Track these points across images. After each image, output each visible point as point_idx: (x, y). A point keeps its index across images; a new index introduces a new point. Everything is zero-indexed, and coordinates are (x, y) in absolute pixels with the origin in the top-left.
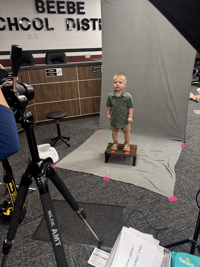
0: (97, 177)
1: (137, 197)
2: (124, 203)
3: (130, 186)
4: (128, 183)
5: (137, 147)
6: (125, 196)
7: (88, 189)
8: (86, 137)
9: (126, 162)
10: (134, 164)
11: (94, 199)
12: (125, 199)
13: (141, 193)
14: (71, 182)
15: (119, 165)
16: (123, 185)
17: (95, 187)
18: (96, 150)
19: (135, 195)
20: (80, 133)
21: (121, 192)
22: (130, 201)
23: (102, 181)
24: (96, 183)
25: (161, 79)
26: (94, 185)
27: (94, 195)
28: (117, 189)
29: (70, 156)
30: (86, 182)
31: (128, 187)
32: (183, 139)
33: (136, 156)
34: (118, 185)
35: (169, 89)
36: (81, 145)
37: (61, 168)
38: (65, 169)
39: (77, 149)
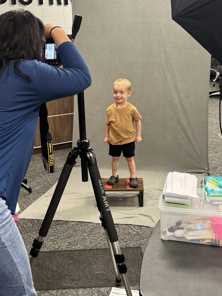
0: (90, 224)
2: (137, 245)
3: (141, 228)
6: (137, 238)
7: (82, 237)
8: (53, 178)
9: (129, 203)
10: (141, 204)
11: (94, 246)
12: (137, 241)
14: (52, 233)
15: (119, 208)
16: (130, 228)
17: (91, 234)
18: (77, 193)
20: (41, 175)
21: (131, 235)
22: (145, 243)
23: (100, 227)
24: (92, 230)
25: (167, 83)
26: (88, 232)
27: (92, 242)
28: (124, 233)
29: (36, 204)
30: (76, 231)
31: (139, 229)
32: (206, 170)
33: (143, 190)
34: (125, 229)
35: (179, 96)
36: (49, 189)
37: (30, 219)
38: (36, 220)
39: (44, 195)
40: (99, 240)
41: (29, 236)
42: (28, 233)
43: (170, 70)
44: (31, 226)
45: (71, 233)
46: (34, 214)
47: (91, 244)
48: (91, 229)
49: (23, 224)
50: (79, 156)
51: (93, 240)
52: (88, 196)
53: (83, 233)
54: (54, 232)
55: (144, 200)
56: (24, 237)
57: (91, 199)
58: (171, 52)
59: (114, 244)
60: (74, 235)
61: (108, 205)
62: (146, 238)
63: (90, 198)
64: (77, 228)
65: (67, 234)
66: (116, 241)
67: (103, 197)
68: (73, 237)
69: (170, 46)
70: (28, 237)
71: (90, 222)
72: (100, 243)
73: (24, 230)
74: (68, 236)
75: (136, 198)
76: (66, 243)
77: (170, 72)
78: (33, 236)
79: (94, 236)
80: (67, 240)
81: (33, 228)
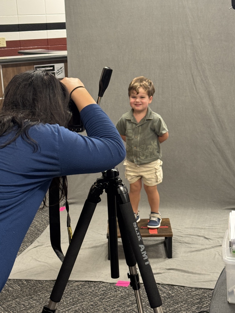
0: (102, 284)
1: (191, 301)
2: (170, 312)
3: (174, 289)
4: (168, 285)
5: (169, 221)
6: (169, 302)
7: (92, 303)
8: (42, 221)
10: (169, 255)
12: (170, 306)
13: (197, 294)
17: (104, 299)
19: (187, 299)
22: (180, 309)
23: (115, 288)
24: (105, 292)
25: (195, 87)
26: (100, 296)
27: (107, 309)
29: (23, 258)
30: (83, 294)
31: (170, 290)
33: (172, 235)
35: (213, 105)
36: (38, 236)
37: (17, 280)
38: (26, 280)
39: (32, 245)
40: (116, 306)
41: (18, 303)
42: (16, 298)
43: (199, 70)
44: (20, 290)
45: (76, 298)
46: (20, 272)
47: (106, 312)
48: (103, 291)
49: (7, 287)
50: (104, 190)
51: (108, 306)
52: (94, 245)
53: (92, 298)
55: (173, 249)
56: (11, 305)
58: (201, 45)
59: (157, 310)
60: (80, 300)
61: (147, 256)
62: (182, 302)
64: (83, 290)
65: (70, 299)
66: (159, 306)
67: (140, 246)
68: (80, 303)
69: (199, 37)
70: (16, 305)
71: (101, 282)
72: (118, 311)
73: (10, 295)
74: (72, 302)
75: (160, 246)
76: (71, 311)
77: (200, 72)
78: (23, 303)
79: (109, 301)
80: (72, 308)
81: (22, 292)
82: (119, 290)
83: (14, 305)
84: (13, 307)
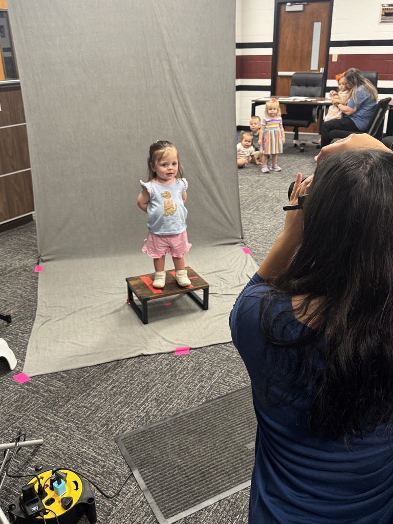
0: (159, 356)
8: (25, 288)
11: (199, 394)
14: (112, 389)
17: (176, 375)
18: (90, 307)
24: (170, 367)
28: (222, 360)
30: (147, 375)
32: (240, 239)
33: (209, 286)
34: (216, 352)
37: (51, 374)
38: (63, 371)
39: (36, 321)
40: (196, 382)
41: (76, 406)
43: (180, 100)
44: (65, 386)
47: (191, 392)
48: (167, 365)
49: (45, 387)
51: (188, 384)
54: (114, 387)
57: (122, 312)
63: (120, 312)
65: (138, 385)
68: (153, 387)
70: (75, 409)
71: (156, 354)
72: (203, 387)
73: (57, 398)
74: (143, 389)
76: (150, 401)
78: (82, 404)
80: (148, 396)
81: (69, 389)
82: (184, 361)
83: (73, 411)
84: (74, 414)
